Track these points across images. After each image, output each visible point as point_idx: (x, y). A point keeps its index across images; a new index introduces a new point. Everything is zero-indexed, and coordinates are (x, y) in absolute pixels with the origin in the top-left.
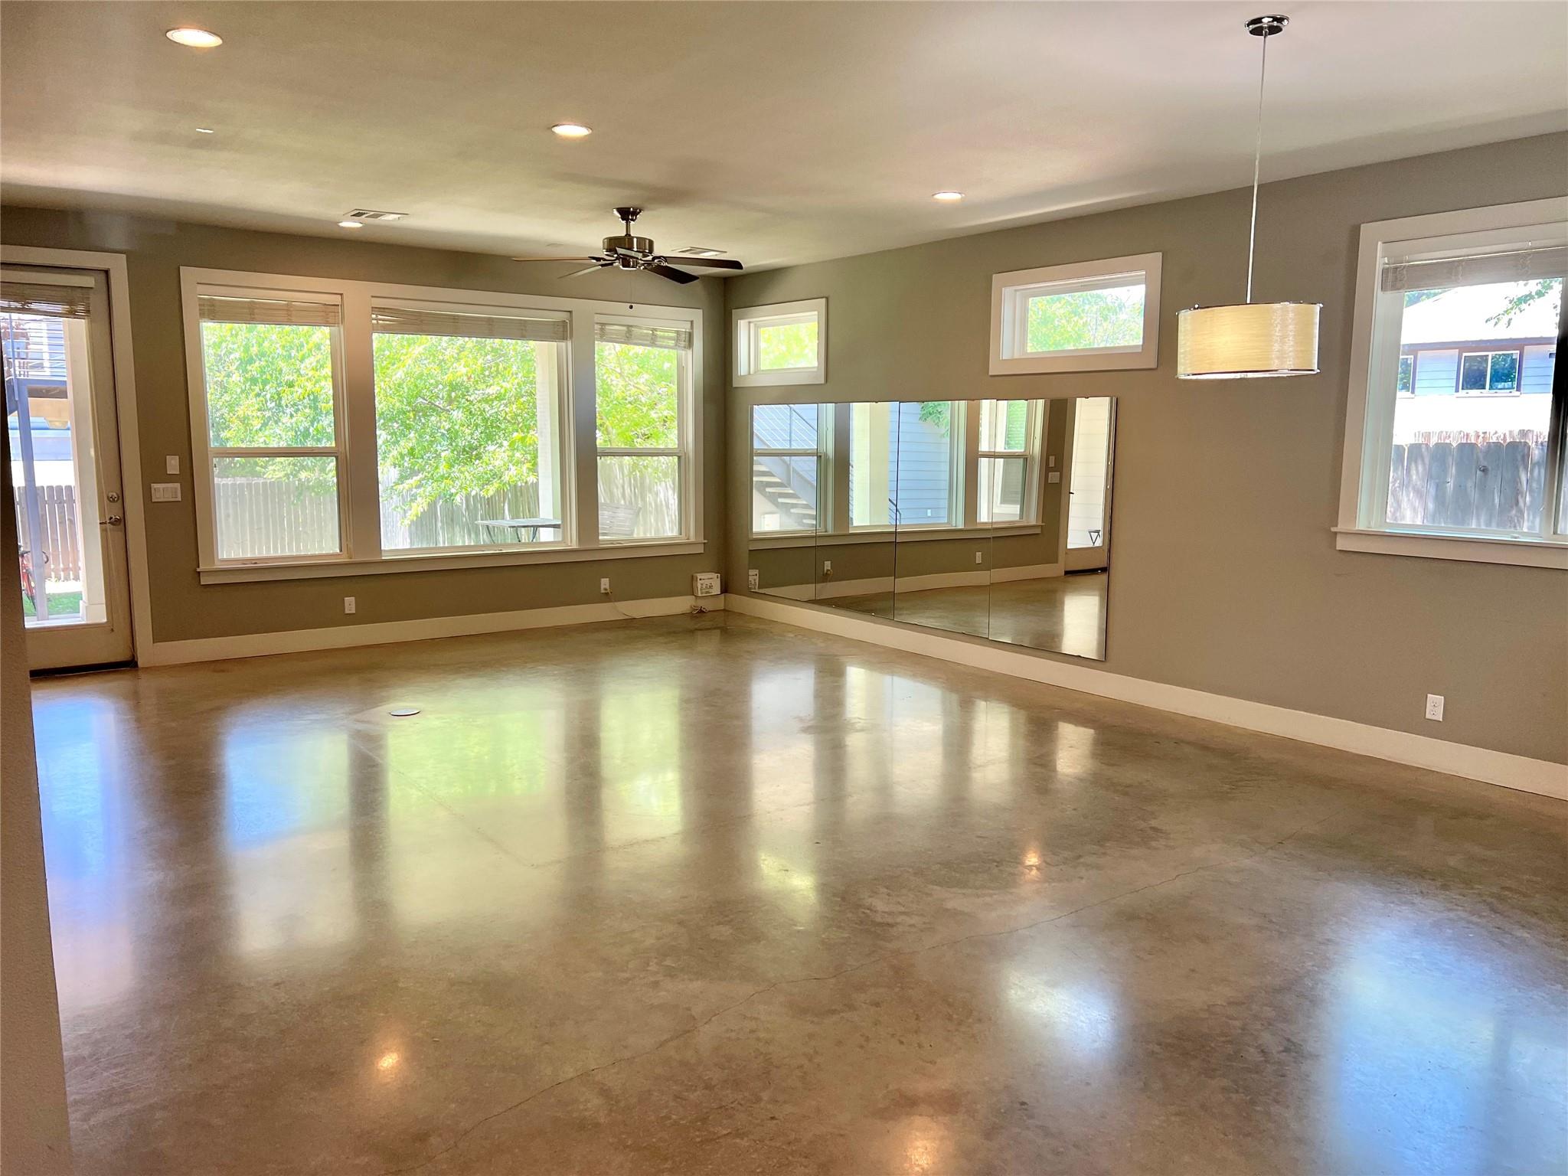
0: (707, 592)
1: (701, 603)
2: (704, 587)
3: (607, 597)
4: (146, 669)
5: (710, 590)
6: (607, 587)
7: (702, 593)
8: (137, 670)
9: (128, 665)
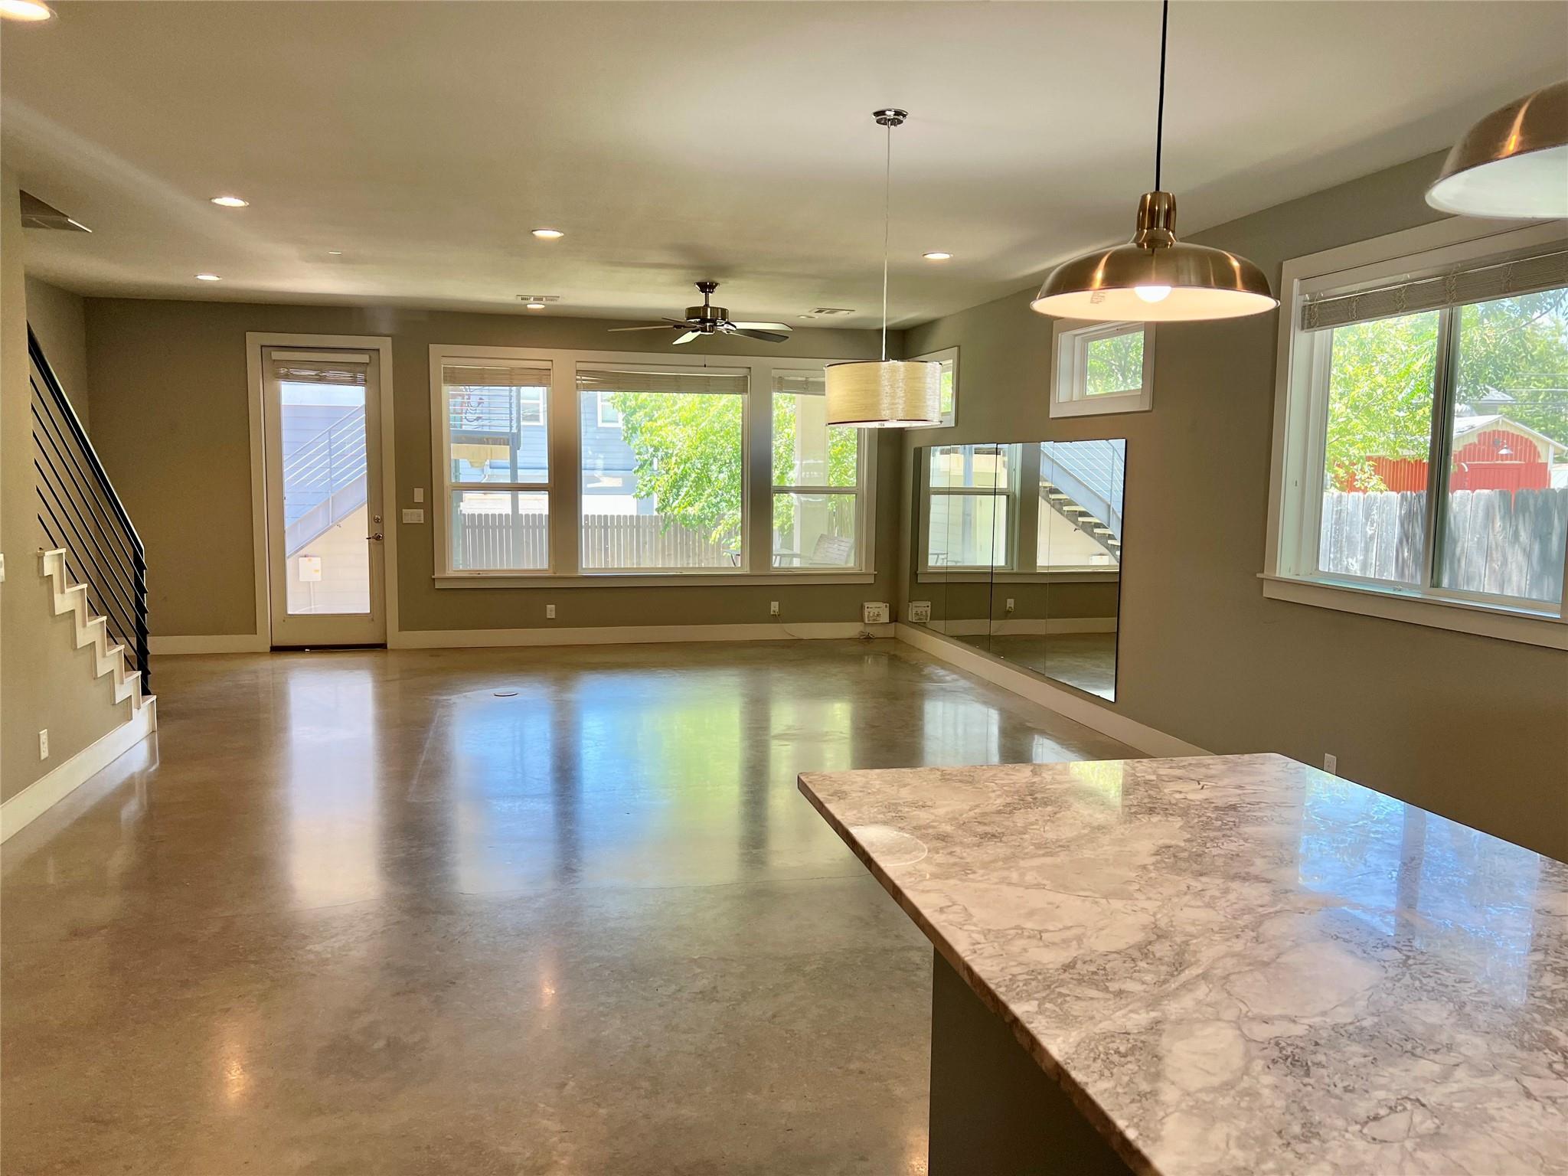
0: (874, 620)
1: (871, 631)
2: (871, 614)
3: (776, 619)
4: (392, 650)
5: (878, 618)
6: (777, 609)
7: (869, 621)
8: (387, 652)
9: (381, 647)
